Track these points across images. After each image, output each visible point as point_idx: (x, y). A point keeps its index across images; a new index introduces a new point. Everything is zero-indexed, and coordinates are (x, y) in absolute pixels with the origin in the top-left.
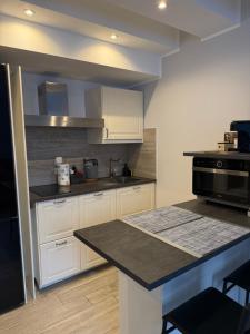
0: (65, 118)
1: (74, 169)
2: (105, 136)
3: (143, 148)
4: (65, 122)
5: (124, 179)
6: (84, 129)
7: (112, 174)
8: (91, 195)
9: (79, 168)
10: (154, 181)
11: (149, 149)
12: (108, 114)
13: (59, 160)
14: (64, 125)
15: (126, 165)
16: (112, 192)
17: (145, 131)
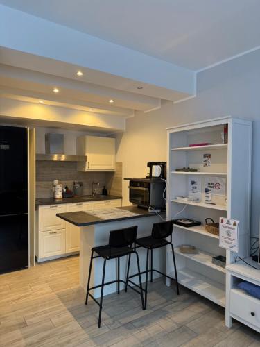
0: (63, 156)
1: (66, 188)
3: (115, 176)
4: (63, 158)
5: (102, 196)
6: (76, 162)
7: (93, 193)
8: (75, 204)
9: (70, 188)
10: (121, 198)
11: (118, 176)
12: (89, 153)
13: (56, 182)
14: (62, 160)
15: (105, 187)
17: (117, 164)
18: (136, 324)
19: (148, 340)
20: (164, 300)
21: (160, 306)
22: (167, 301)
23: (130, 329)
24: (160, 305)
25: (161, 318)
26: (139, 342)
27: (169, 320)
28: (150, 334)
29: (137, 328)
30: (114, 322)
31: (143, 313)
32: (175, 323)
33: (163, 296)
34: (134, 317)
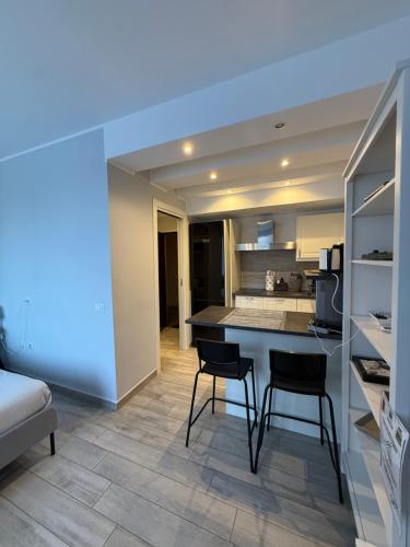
1: (281, 280)
2: (297, 256)
9: (286, 280)
16: (294, 301)
18: (217, 481)
19: (197, 515)
20: (301, 485)
21: (281, 490)
22: (301, 494)
23: (203, 478)
24: (283, 486)
25: (255, 506)
26: (185, 505)
27: (261, 524)
28: (208, 511)
29: (211, 486)
30: (205, 453)
31: (245, 475)
32: (262, 539)
33: (309, 480)
34: (228, 471)
